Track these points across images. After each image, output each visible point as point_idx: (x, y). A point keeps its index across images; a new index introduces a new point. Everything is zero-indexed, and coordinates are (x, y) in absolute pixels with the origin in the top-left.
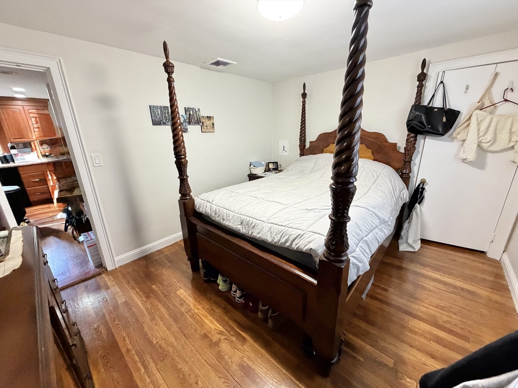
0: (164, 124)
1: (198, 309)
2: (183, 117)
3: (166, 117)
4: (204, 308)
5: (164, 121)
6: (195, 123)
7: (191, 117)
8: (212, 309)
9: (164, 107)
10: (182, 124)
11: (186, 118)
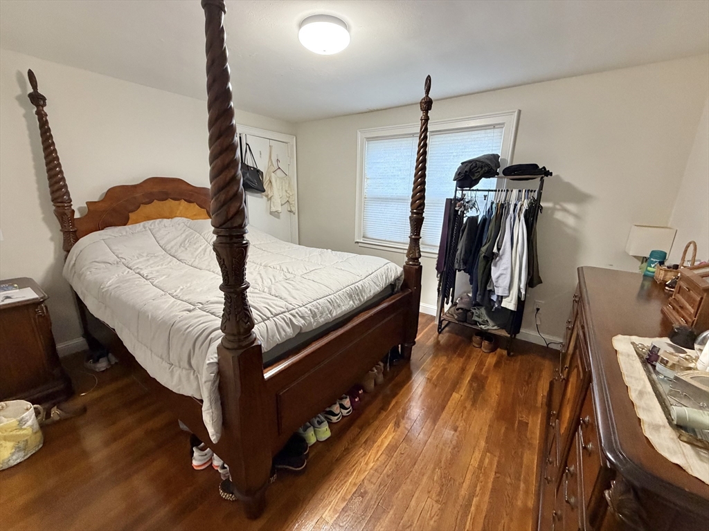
1: (367, 464)
4: (365, 454)
8: (365, 442)
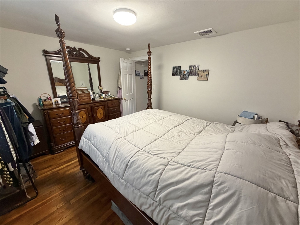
0: (177, 75)
2: (187, 71)
3: (178, 72)
5: (177, 74)
6: (194, 75)
7: (192, 71)
9: (178, 67)
10: (186, 75)
11: (188, 72)
